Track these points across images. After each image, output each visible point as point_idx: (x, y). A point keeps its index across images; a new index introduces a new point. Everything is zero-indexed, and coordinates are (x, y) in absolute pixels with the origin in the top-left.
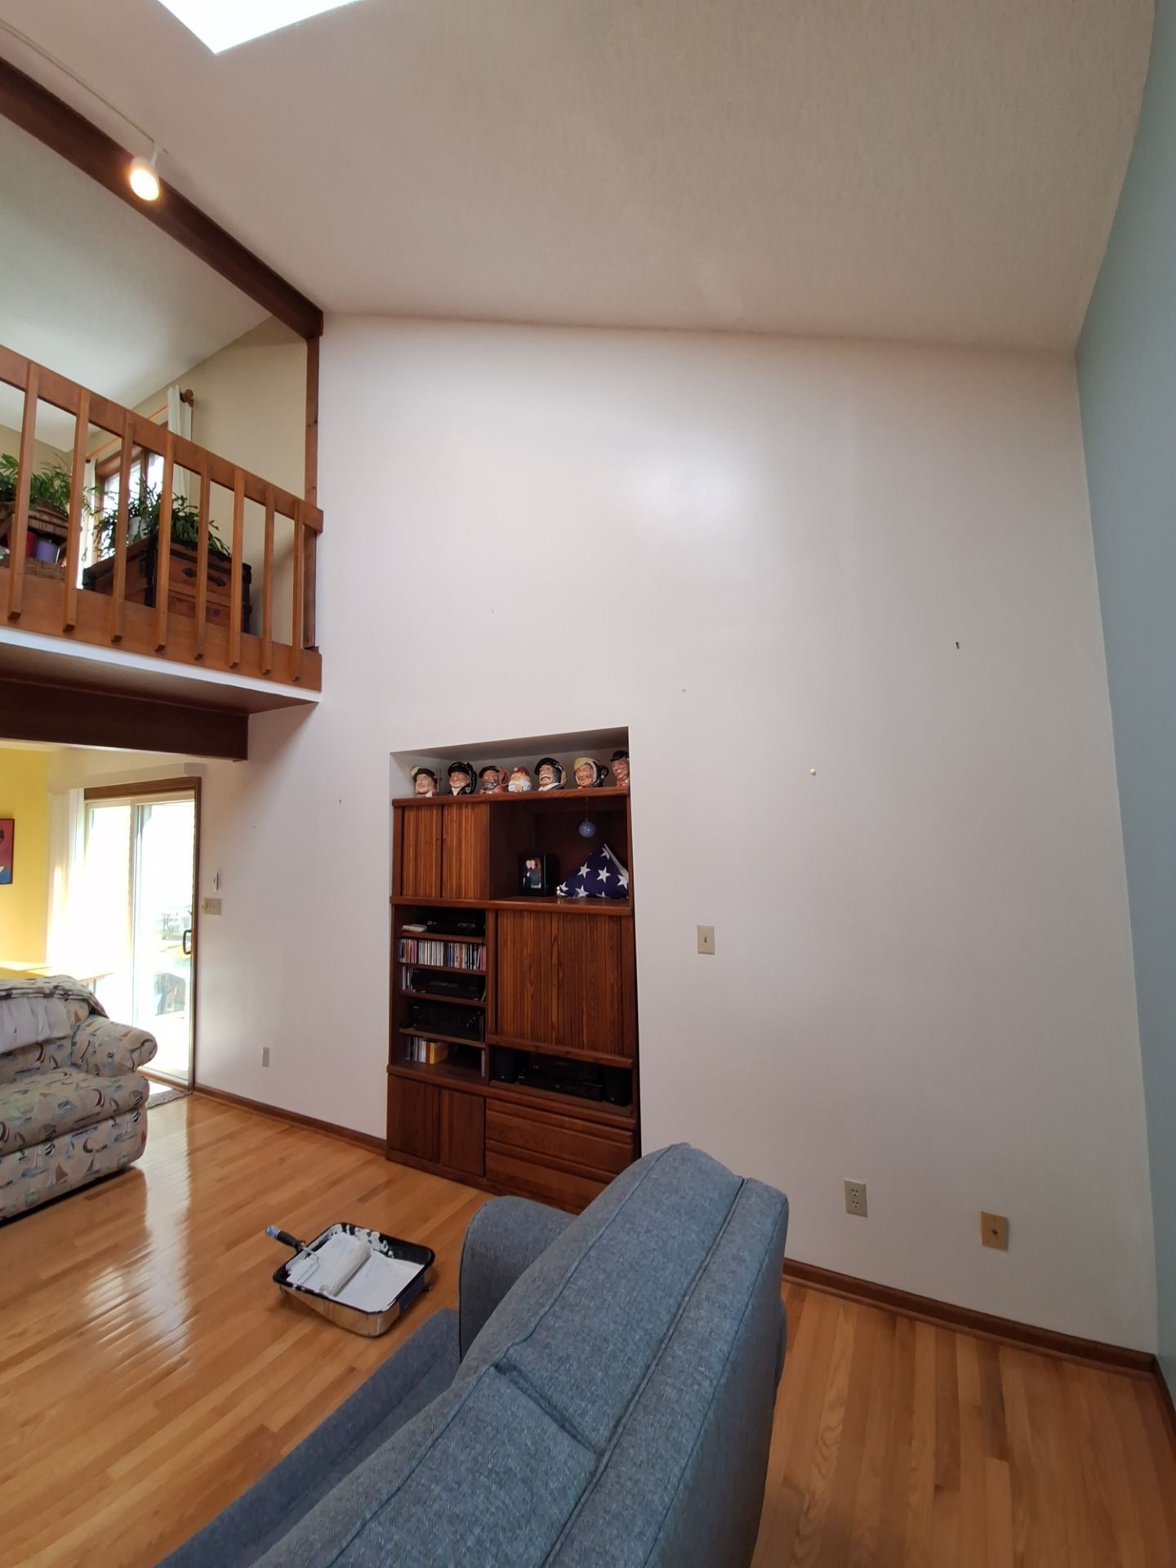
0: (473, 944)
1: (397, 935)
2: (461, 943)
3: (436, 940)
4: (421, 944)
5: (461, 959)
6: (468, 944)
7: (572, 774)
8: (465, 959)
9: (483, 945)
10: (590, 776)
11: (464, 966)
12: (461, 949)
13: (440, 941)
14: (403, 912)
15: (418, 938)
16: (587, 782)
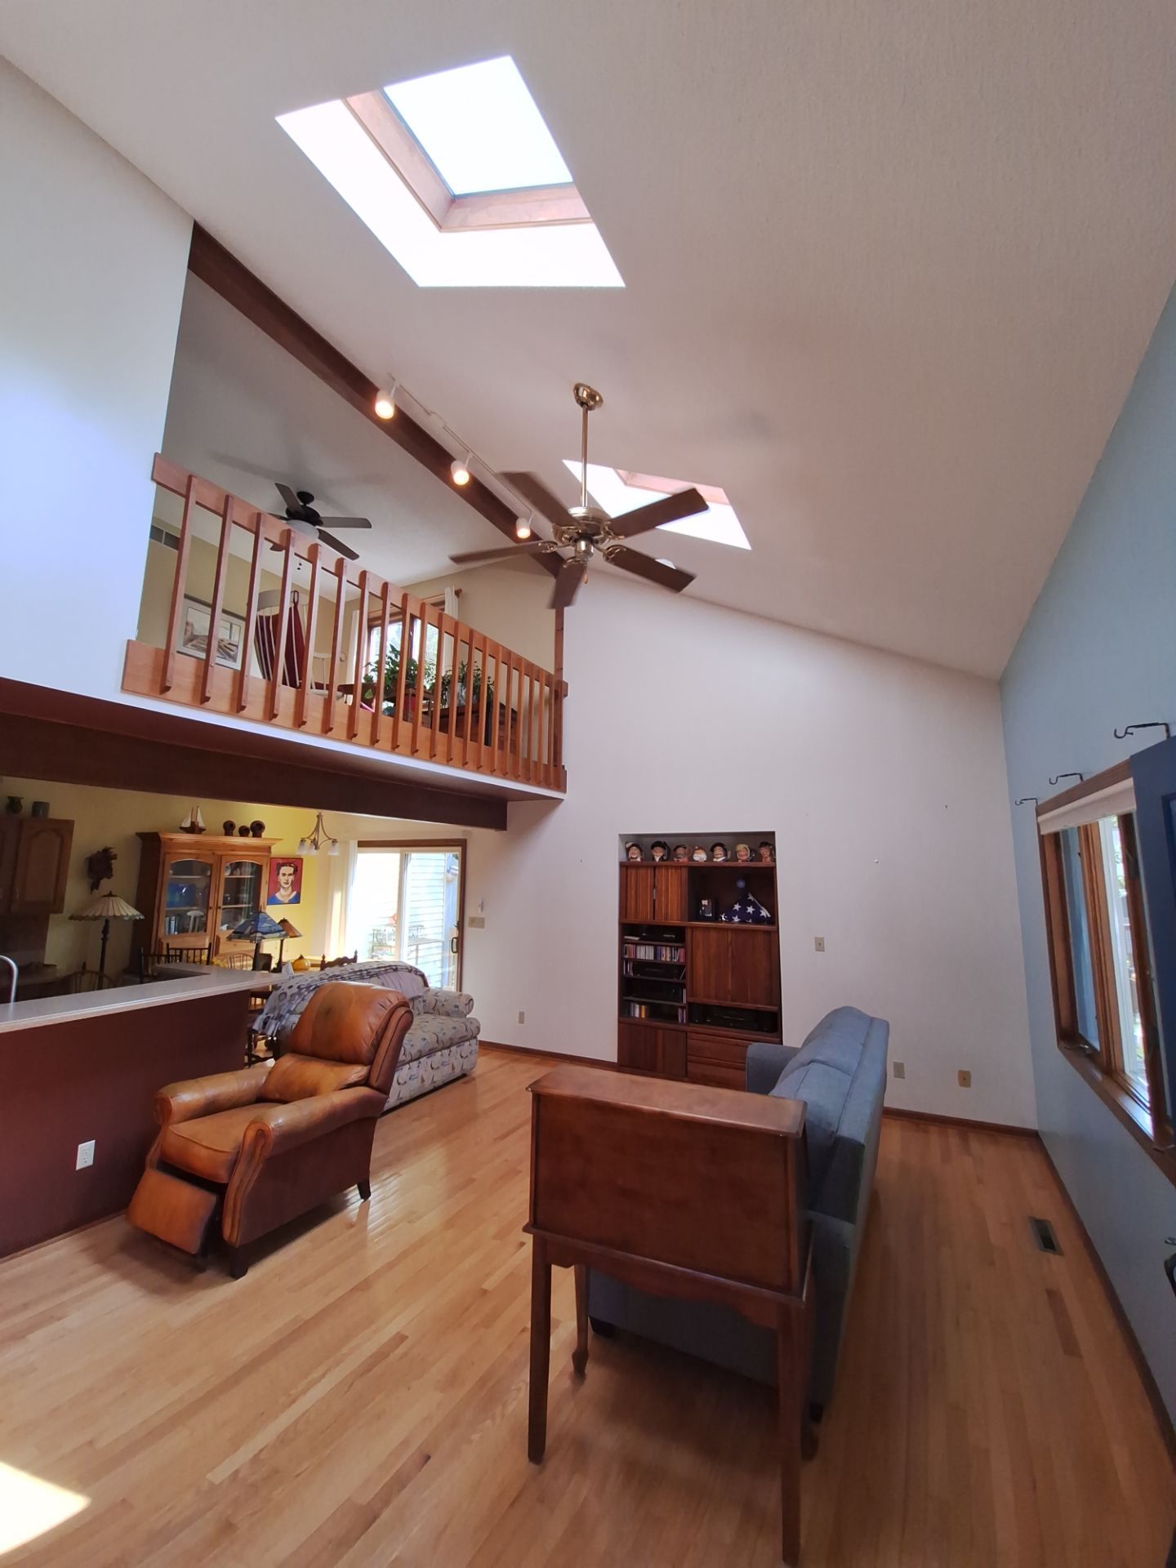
0: (674, 947)
1: (623, 942)
2: (666, 946)
3: (649, 945)
4: (638, 948)
5: (666, 955)
6: (671, 947)
7: (735, 853)
8: (669, 955)
9: (681, 947)
10: (746, 855)
11: (668, 960)
12: (666, 950)
13: (652, 945)
14: (628, 929)
15: (636, 944)
16: (745, 858)
